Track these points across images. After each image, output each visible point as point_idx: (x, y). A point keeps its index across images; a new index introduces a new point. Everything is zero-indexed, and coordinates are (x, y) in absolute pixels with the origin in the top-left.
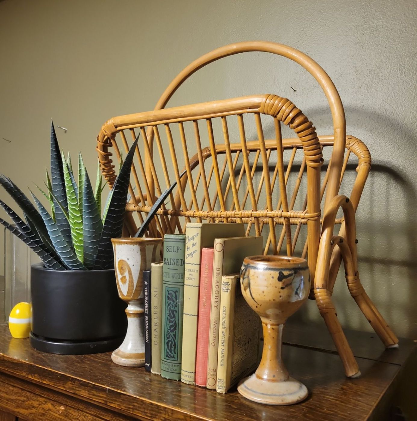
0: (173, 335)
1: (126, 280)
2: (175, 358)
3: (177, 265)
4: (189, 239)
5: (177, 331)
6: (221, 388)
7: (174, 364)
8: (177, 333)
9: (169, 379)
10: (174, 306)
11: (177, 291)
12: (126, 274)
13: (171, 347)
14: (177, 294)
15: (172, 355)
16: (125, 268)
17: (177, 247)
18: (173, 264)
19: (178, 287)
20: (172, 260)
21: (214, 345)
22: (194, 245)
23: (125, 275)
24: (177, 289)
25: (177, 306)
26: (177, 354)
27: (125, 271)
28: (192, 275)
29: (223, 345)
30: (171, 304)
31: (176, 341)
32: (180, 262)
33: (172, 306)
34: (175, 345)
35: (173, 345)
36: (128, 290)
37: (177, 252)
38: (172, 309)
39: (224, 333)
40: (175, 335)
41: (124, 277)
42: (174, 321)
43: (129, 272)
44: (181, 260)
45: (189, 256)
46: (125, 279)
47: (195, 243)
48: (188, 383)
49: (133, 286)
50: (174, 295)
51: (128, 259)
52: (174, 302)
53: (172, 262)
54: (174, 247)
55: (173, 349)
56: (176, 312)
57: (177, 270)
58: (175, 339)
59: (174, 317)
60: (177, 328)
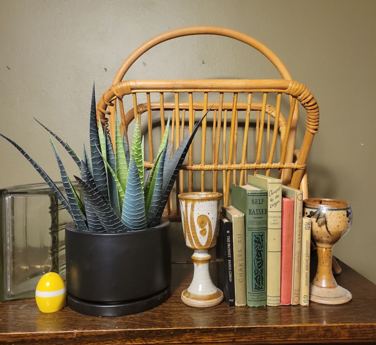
0: (261, 270)
1: (207, 232)
2: (262, 289)
3: (262, 214)
4: (272, 192)
5: (263, 266)
6: (306, 302)
7: (262, 294)
8: (263, 268)
9: (258, 307)
10: (261, 247)
11: (262, 235)
12: (207, 227)
13: (259, 280)
14: (263, 237)
15: (260, 287)
16: (206, 222)
17: (262, 200)
18: (260, 214)
19: (263, 231)
20: (258, 210)
21: (298, 271)
22: (277, 197)
23: (205, 228)
24: (263, 233)
25: (263, 247)
26: (264, 285)
27: (206, 224)
28: (276, 220)
29: (307, 269)
30: (259, 246)
31: (263, 275)
32: (264, 211)
33: (259, 248)
34: (262, 278)
35: (261, 279)
36: (207, 240)
37: (262, 204)
38: (259, 249)
39: (307, 261)
40: (262, 271)
41: (205, 230)
42: (260, 259)
43: (209, 224)
44: (265, 209)
45: (273, 205)
46: (205, 232)
47: (278, 195)
48: (276, 305)
49: (211, 236)
50: (260, 238)
51: (209, 214)
52: (260, 243)
53: (258, 212)
54: (259, 200)
55: (261, 282)
56: (262, 252)
57: (262, 218)
58: (262, 273)
59: (261, 255)
60: (263, 264)
